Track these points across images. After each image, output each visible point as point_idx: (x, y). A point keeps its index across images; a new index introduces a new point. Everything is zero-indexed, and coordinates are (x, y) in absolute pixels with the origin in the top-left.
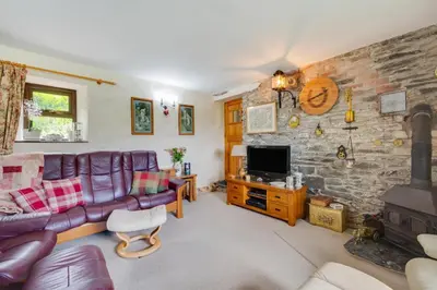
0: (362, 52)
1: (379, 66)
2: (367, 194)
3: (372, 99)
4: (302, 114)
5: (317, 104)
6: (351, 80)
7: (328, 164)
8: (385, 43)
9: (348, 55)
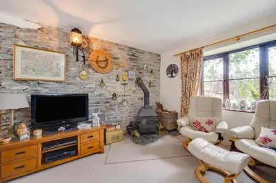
0: (123, 47)
1: (128, 57)
2: (125, 116)
3: (126, 71)
4: (91, 70)
5: (102, 66)
6: (118, 59)
7: (107, 104)
8: (130, 48)
9: (117, 44)
